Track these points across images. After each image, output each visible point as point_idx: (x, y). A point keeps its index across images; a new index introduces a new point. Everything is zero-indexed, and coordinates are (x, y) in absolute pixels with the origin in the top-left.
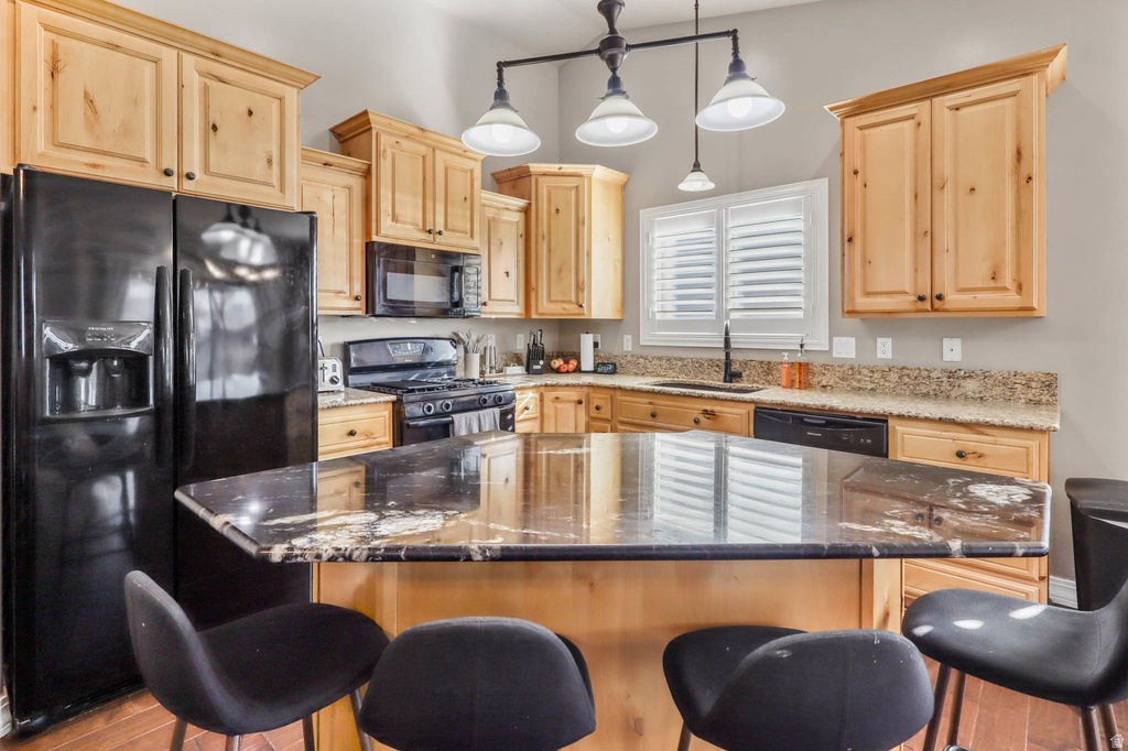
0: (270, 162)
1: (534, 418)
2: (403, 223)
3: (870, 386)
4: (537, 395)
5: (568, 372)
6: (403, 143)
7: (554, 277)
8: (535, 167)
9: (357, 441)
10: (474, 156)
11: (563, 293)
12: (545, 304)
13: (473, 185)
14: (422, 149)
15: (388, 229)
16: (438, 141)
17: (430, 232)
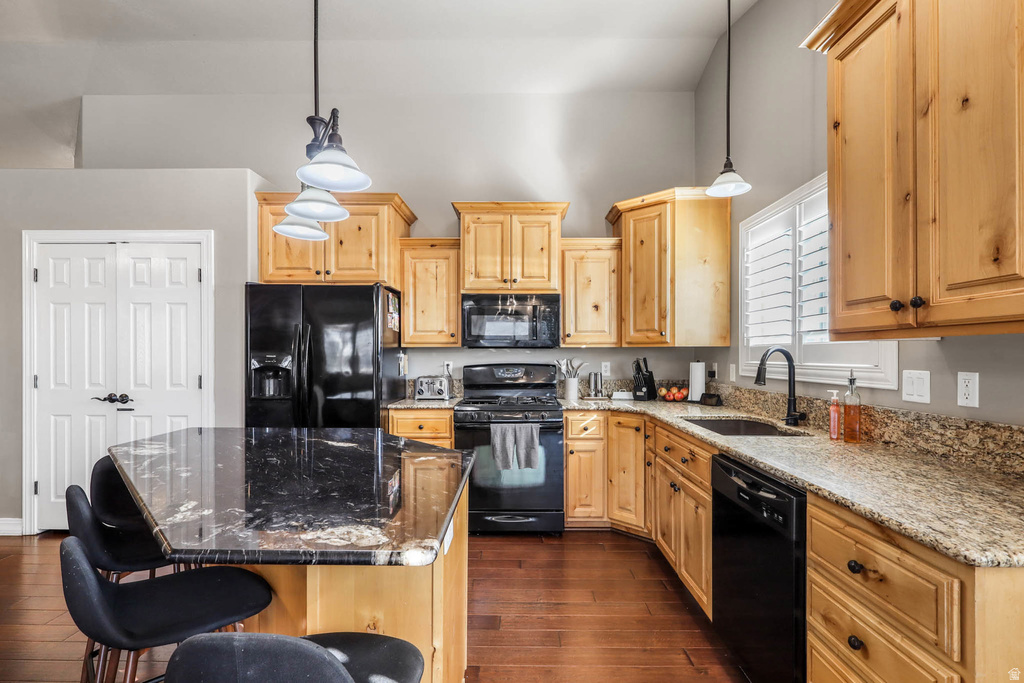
0: (370, 255)
1: (602, 439)
2: (484, 277)
3: (941, 450)
4: (601, 418)
5: (674, 400)
6: (485, 218)
7: (639, 307)
8: (622, 205)
9: (425, 433)
10: (552, 211)
11: (647, 322)
12: (632, 333)
13: (550, 236)
14: (500, 218)
15: (471, 284)
16: (515, 208)
17: (505, 281)
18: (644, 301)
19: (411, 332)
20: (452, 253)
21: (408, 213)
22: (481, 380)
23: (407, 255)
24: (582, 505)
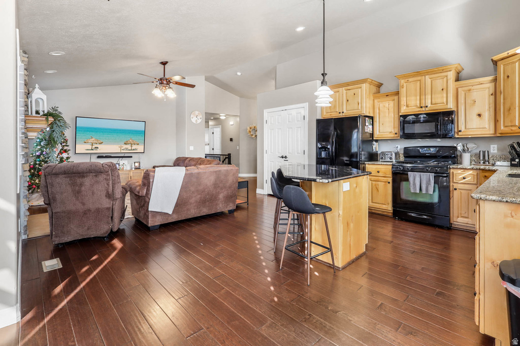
0: (359, 104)
1: (473, 184)
2: (411, 107)
6: (410, 80)
7: (506, 113)
8: (495, 58)
9: (380, 174)
10: (449, 70)
11: (511, 122)
12: (502, 128)
13: (447, 82)
14: (419, 78)
15: (404, 110)
16: (427, 72)
17: (421, 107)
18: (510, 109)
19: (378, 133)
20: (396, 98)
21: (377, 83)
22: (412, 154)
23: (376, 101)
24: (462, 217)
